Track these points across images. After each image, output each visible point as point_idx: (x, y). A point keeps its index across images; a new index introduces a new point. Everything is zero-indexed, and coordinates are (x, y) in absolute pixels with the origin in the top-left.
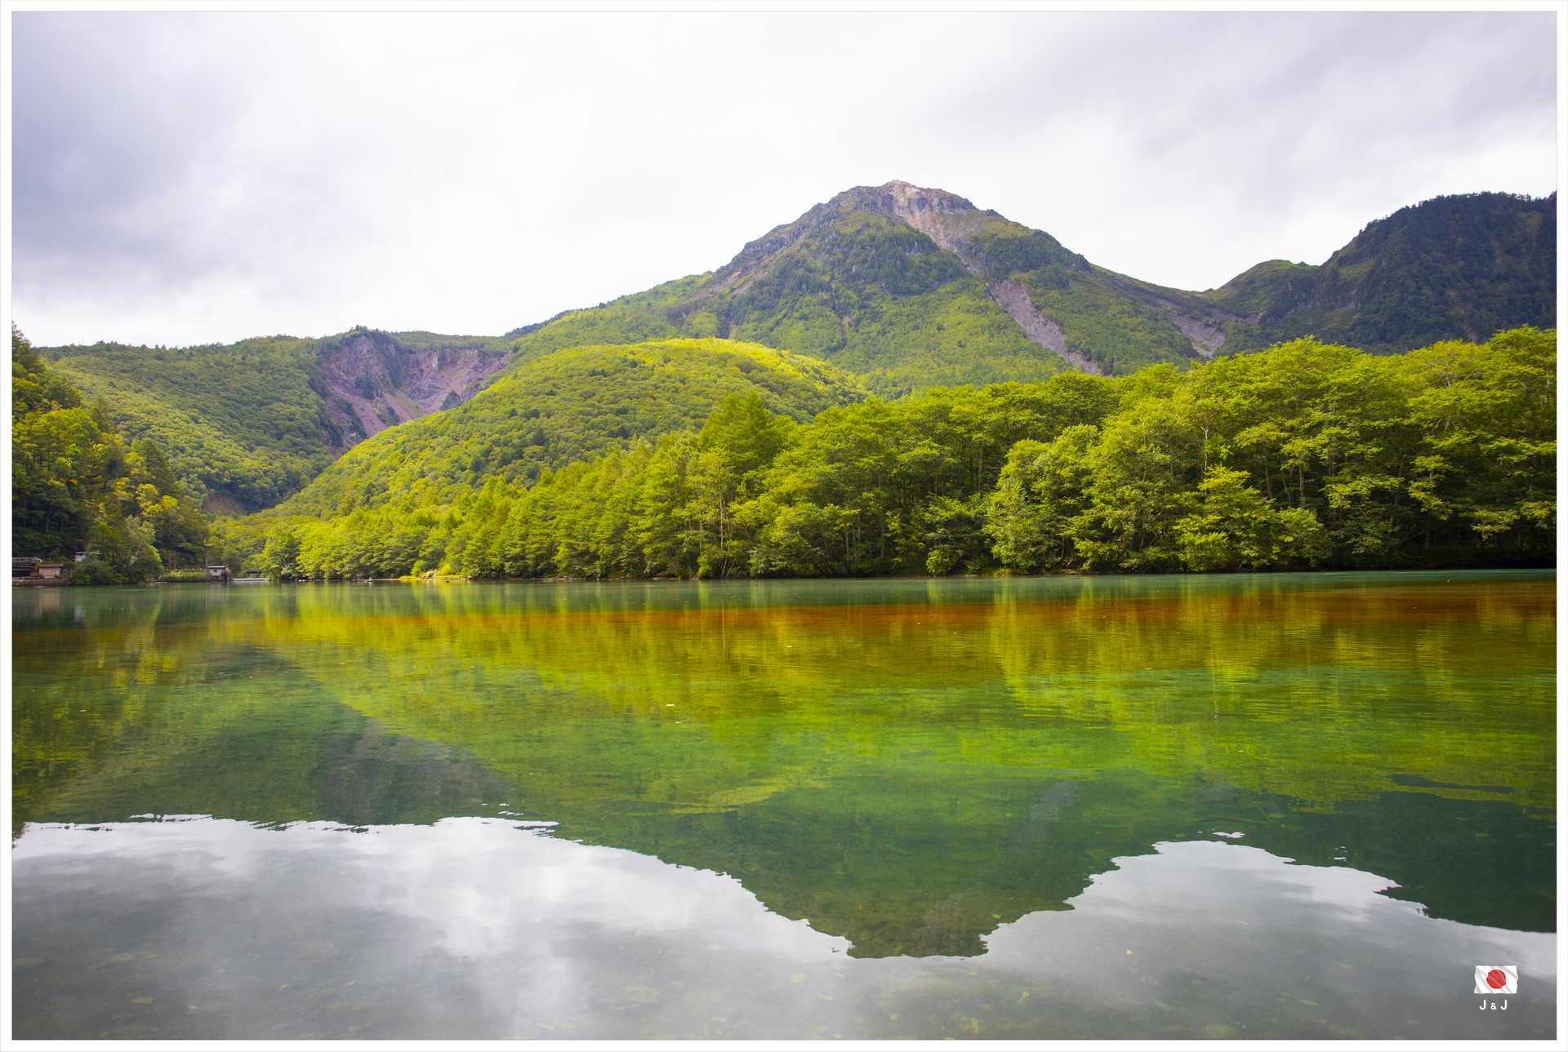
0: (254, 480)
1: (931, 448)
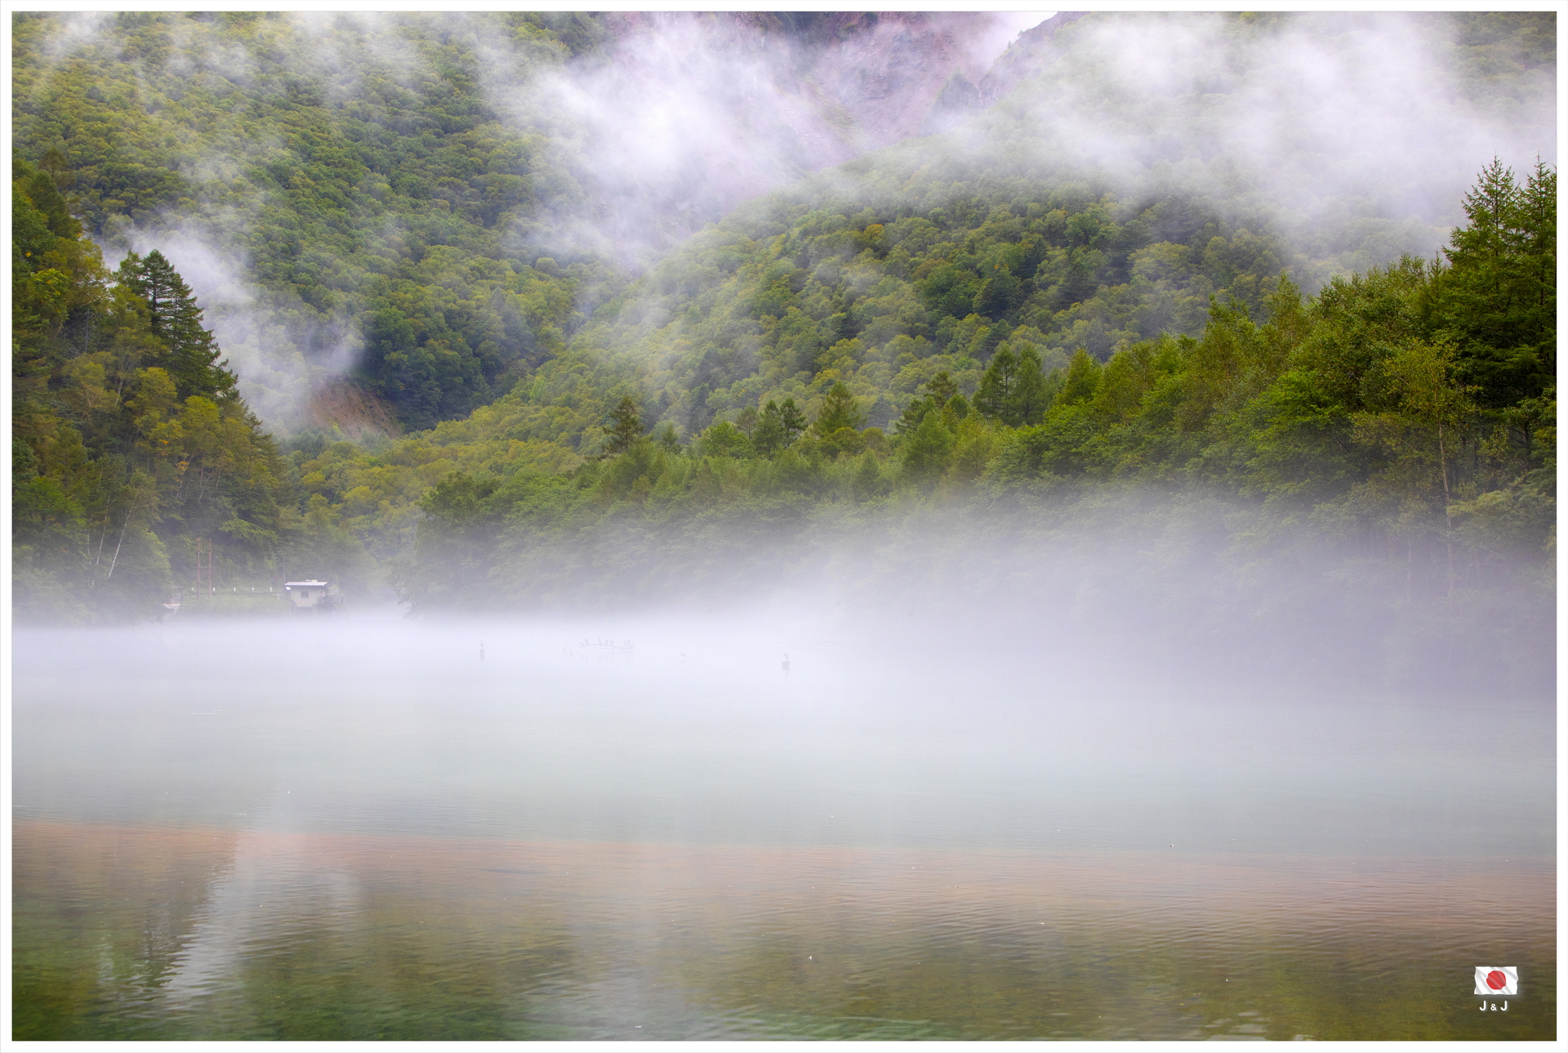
0: (422, 339)
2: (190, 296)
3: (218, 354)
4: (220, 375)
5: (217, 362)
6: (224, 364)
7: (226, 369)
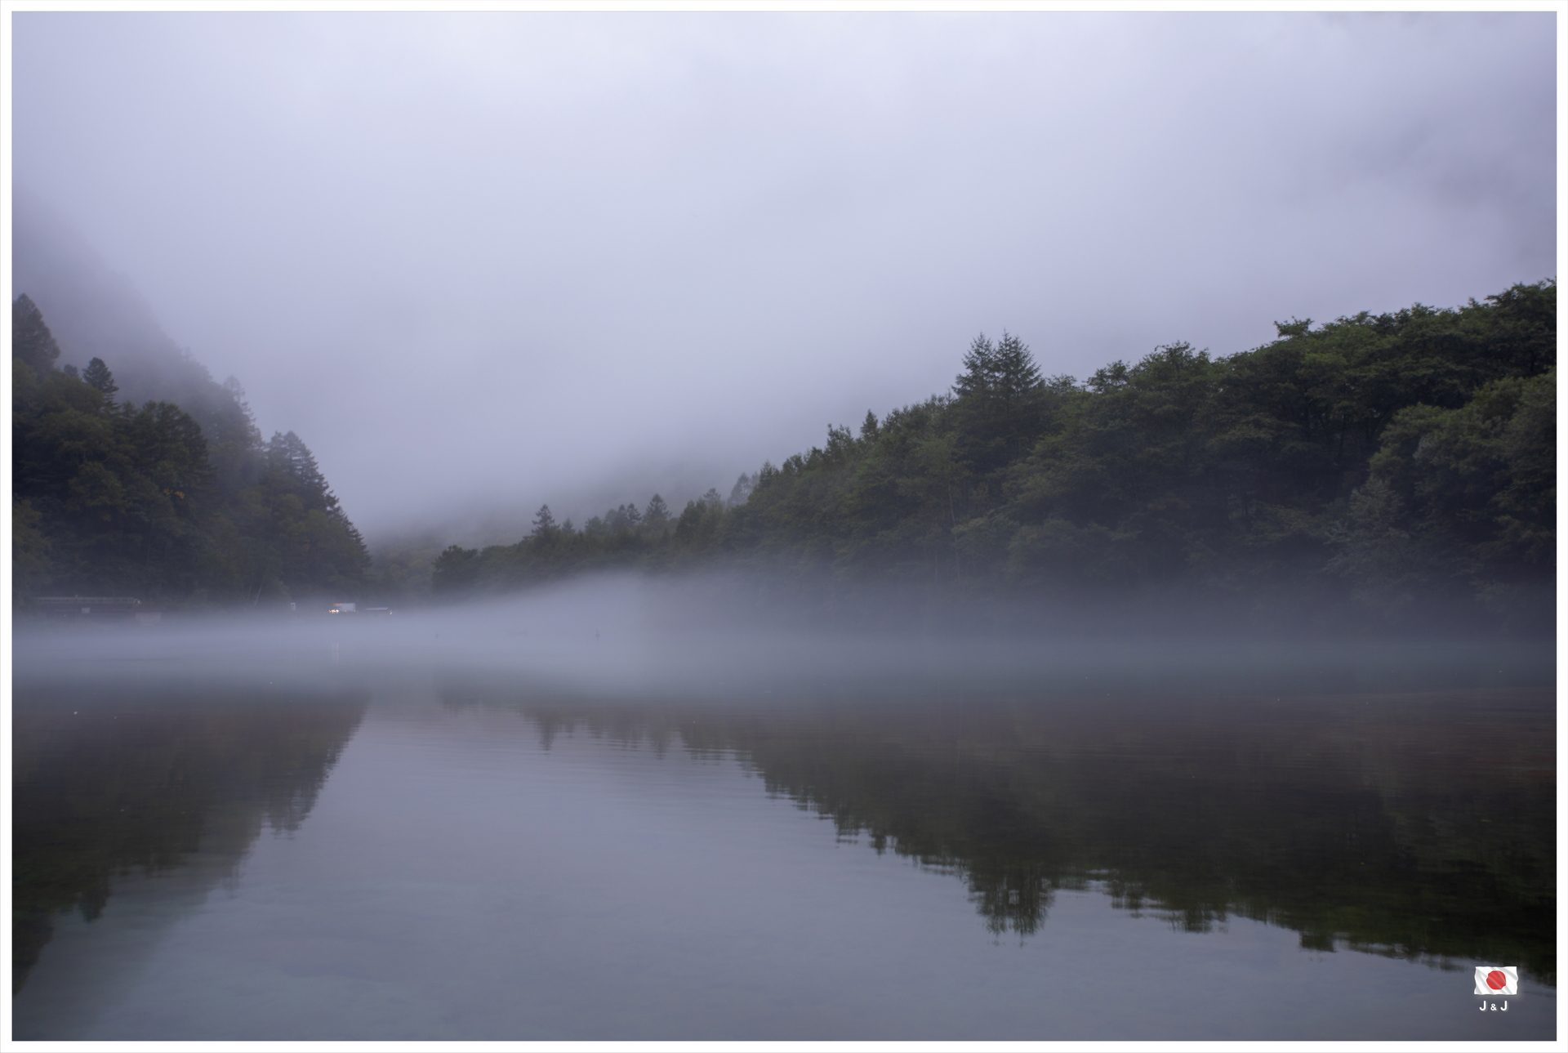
1: (1258, 425)
2: (311, 456)
3: (327, 487)
4: (329, 497)
5: (327, 491)
6: (332, 492)
7: (332, 495)
